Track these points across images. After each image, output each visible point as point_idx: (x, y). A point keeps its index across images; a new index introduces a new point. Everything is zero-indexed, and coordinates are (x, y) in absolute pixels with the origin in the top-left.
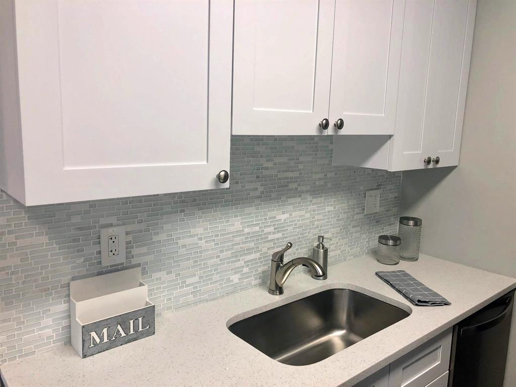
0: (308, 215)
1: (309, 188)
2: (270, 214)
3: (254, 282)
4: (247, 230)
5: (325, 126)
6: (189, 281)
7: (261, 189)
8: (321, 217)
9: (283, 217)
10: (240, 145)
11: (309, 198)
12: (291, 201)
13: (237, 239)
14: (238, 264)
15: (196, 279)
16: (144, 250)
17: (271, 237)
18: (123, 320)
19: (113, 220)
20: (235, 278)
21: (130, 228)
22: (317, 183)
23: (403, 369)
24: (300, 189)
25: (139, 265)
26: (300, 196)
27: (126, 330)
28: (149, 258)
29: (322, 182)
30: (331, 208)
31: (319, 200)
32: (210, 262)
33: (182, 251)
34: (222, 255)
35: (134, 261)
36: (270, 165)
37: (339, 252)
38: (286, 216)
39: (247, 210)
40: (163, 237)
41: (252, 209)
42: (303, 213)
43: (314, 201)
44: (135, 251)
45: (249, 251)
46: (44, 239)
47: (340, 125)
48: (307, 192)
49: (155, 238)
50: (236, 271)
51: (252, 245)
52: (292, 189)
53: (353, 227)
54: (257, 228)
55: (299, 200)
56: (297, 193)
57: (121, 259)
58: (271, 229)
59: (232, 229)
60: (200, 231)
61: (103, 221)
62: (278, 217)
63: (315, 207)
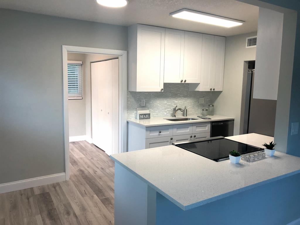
0: (183, 102)
1: (183, 96)
2: (173, 101)
3: (169, 115)
4: (168, 104)
5: (182, 81)
6: (156, 112)
7: (171, 95)
8: (186, 103)
9: (176, 102)
10: (165, 85)
11: (183, 98)
12: (178, 98)
13: (166, 105)
14: (166, 111)
15: (157, 112)
16: (148, 104)
17: (173, 106)
18: (145, 115)
19: (143, 98)
20: (165, 113)
21: (146, 100)
23: (196, 127)
25: (147, 107)
27: (146, 117)
28: (149, 106)
29: (186, 95)
30: (189, 101)
31: (185, 99)
32: (160, 109)
33: (155, 106)
34: (162, 108)
35: (146, 106)
36: (173, 90)
37: (191, 112)
38: (177, 101)
39: (168, 99)
40: (151, 102)
42: (181, 101)
44: (147, 104)
45: (168, 108)
46: (134, 100)
47: (185, 81)
48: (182, 96)
49: (150, 102)
50: (166, 112)
51: (169, 107)
52: (178, 96)
53: (196, 106)
54: (170, 103)
55: (180, 98)
56: (180, 97)
57: (144, 105)
58: (173, 104)
59: (165, 103)
60: (158, 102)
61: (142, 98)
62: (175, 102)
63: (185, 100)
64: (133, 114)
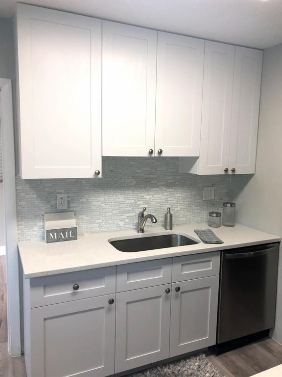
0: (163, 197)
1: (164, 183)
2: (140, 195)
3: (132, 227)
4: (127, 201)
5: (151, 152)
6: (97, 221)
7: (135, 182)
8: (171, 199)
9: (148, 197)
11: (165, 189)
12: (154, 189)
13: (122, 205)
14: (122, 217)
15: (101, 221)
16: (75, 205)
17: (141, 206)
18: (63, 231)
19: (62, 191)
20: (121, 224)
21: (69, 195)
22: (169, 181)
24: (158, 184)
25: (73, 211)
26: (158, 187)
27: (65, 235)
28: (79, 209)
29: (172, 181)
30: (180, 195)
31: (170, 190)
32: (107, 214)
33: (93, 207)
34: (114, 212)
35: (71, 209)
36: (140, 171)
37: (185, 219)
38: (150, 196)
39: (127, 192)
40: (84, 200)
41: (130, 192)
42: (161, 196)
43: (168, 190)
44: (71, 205)
45: (129, 212)
46: (35, 196)
47: (160, 152)
48: (163, 185)
49: (81, 201)
50: (121, 220)
51: (130, 209)
52: (153, 183)
53: (195, 206)
54: (133, 201)
55: (158, 189)
56: (156, 186)
57: (65, 207)
58: (142, 202)
59: (119, 200)
60: (102, 199)
61: (58, 191)
62: (145, 197)
63: (168, 193)
64: (35, 228)
